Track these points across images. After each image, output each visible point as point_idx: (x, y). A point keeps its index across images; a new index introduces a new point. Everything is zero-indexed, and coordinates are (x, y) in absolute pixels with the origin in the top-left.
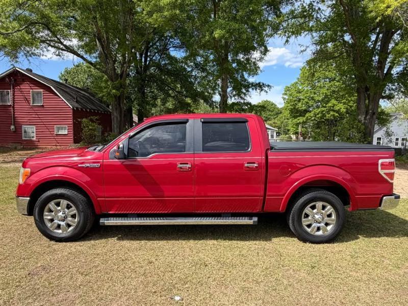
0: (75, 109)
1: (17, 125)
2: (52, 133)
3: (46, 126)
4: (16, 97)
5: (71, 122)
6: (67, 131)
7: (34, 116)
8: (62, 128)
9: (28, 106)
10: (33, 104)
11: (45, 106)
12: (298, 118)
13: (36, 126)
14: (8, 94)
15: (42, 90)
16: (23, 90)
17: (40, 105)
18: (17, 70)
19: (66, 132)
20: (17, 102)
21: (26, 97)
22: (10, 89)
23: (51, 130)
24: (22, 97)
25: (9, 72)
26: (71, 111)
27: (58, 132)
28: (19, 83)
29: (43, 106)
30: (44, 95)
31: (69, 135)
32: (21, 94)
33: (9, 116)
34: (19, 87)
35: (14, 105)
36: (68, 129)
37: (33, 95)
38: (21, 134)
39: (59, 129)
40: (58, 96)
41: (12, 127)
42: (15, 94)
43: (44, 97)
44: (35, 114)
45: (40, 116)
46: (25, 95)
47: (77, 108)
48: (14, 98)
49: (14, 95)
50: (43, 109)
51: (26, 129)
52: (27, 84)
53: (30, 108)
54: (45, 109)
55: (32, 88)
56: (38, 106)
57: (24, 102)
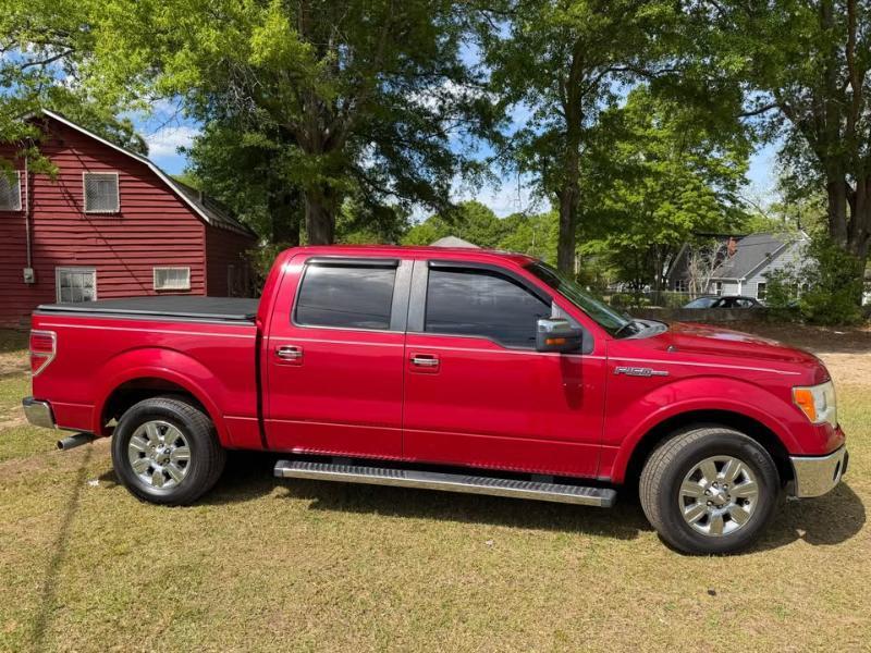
1: (39, 267)
2: (146, 286)
3: (130, 268)
4: (36, 190)
5: (201, 256)
6: (188, 280)
7: (92, 242)
8: (173, 275)
9: (74, 216)
10: (90, 208)
11: (126, 216)
12: (590, 243)
13: (100, 268)
15: (117, 173)
16: (61, 171)
17: (111, 211)
18: (46, 116)
19: (185, 284)
20: (40, 203)
21: (69, 190)
23: (142, 280)
24: (58, 190)
26: (203, 229)
27: (162, 283)
28: (49, 150)
29: (119, 214)
30: (123, 184)
31: (194, 292)
32: (54, 183)
33: (17, 241)
35: (31, 212)
36: (192, 276)
37: (88, 185)
38: (54, 290)
39: (163, 276)
41: (28, 272)
42: (36, 183)
43: (124, 191)
44: (97, 235)
45: (110, 242)
46: (67, 184)
47: (213, 221)
48: (31, 192)
49: (31, 186)
50: (118, 223)
51: (69, 276)
52: (74, 154)
53: (81, 220)
54: (125, 223)
55: (88, 165)
56: (108, 214)
57: (64, 203)
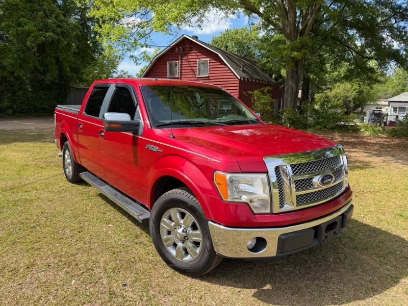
0: (242, 79)
4: (183, 69)
6: (231, 106)
9: (194, 78)
10: (199, 75)
11: (211, 78)
14: (176, 65)
15: (208, 59)
16: (191, 60)
17: (205, 76)
18: (186, 38)
20: (183, 74)
21: (193, 68)
22: (178, 60)
24: (189, 68)
25: (178, 40)
26: (238, 82)
28: (187, 52)
29: (208, 77)
30: (210, 64)
32: (188, 65)
34: (186, 58)
35: (181, 78)
37: (199, 65)
40: (225, 64)
42: (183, 66)
43: (211, 67)
46: (192, 65)
47: (244, 78)
48: (181, 70)
49: (181, 67)
50: (208, 81)
52: (195, 53)
53: (196, 80)
54: (210, 81)
55: (199, 57)
56: (204, 77)
57: (191, 73)
